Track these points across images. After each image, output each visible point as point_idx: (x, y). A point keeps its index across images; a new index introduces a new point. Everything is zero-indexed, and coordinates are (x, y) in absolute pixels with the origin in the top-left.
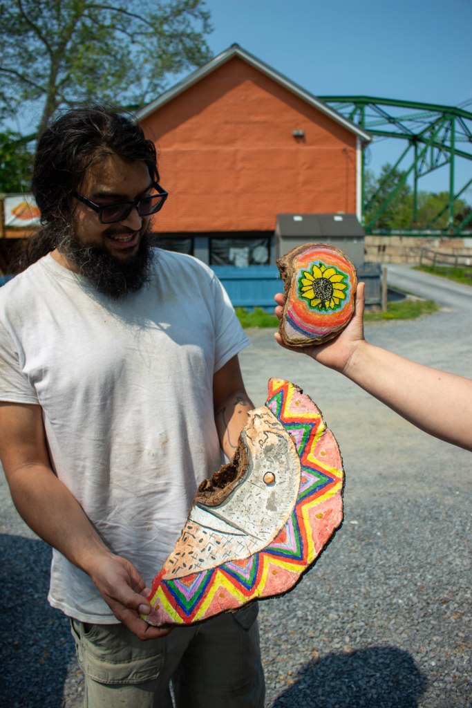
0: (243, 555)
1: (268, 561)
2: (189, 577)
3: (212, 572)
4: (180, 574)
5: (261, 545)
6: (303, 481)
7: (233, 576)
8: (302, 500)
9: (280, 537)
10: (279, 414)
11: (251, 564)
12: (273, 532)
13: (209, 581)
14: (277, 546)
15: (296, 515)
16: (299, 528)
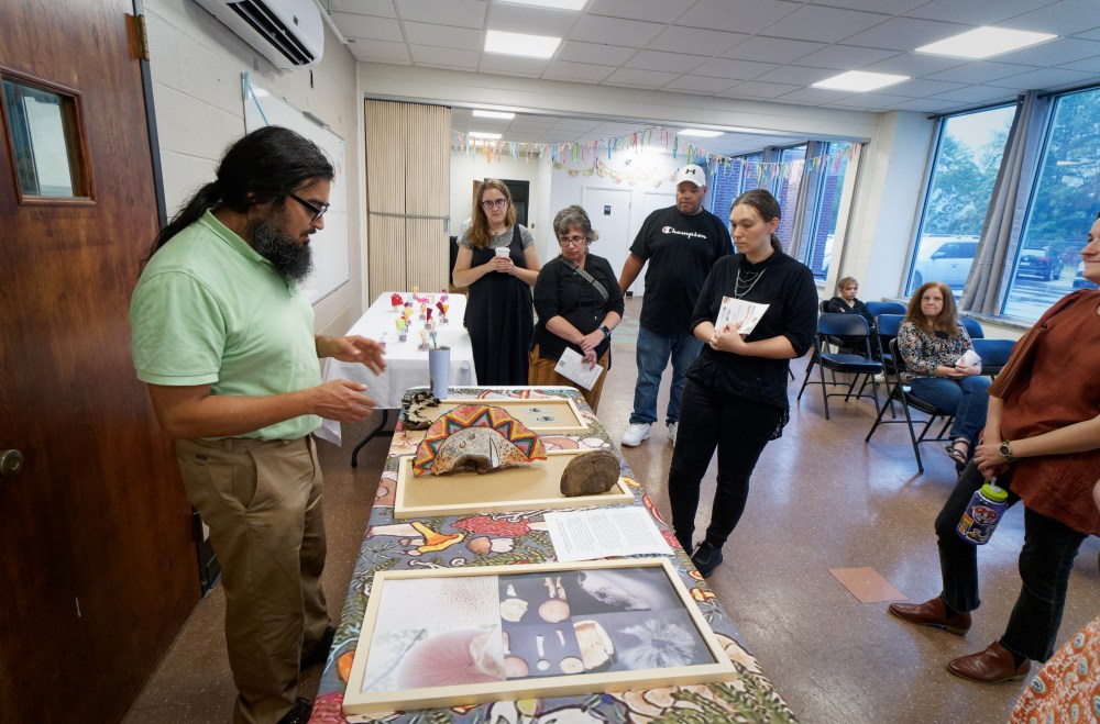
0: (499, 435)
1: (495, 423)
2: (521, 449)
3: (513, 442)
4: (521, 453)
5: (491, 430)
6: (455, 431)
7: (509, 432)
8: (463, 427)
9: (483, 425)
10: (432, 460)
11: (501, 429)
12: (483, 429)
13: (517, 440)
14: (487, 424)
15: (471, 425)
16: (476, 420)
